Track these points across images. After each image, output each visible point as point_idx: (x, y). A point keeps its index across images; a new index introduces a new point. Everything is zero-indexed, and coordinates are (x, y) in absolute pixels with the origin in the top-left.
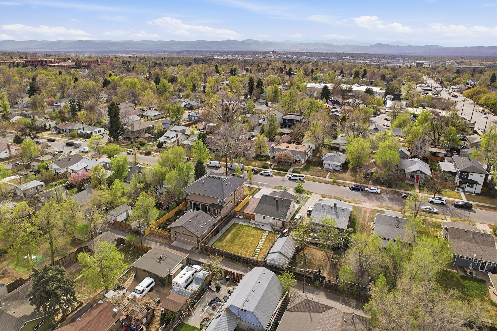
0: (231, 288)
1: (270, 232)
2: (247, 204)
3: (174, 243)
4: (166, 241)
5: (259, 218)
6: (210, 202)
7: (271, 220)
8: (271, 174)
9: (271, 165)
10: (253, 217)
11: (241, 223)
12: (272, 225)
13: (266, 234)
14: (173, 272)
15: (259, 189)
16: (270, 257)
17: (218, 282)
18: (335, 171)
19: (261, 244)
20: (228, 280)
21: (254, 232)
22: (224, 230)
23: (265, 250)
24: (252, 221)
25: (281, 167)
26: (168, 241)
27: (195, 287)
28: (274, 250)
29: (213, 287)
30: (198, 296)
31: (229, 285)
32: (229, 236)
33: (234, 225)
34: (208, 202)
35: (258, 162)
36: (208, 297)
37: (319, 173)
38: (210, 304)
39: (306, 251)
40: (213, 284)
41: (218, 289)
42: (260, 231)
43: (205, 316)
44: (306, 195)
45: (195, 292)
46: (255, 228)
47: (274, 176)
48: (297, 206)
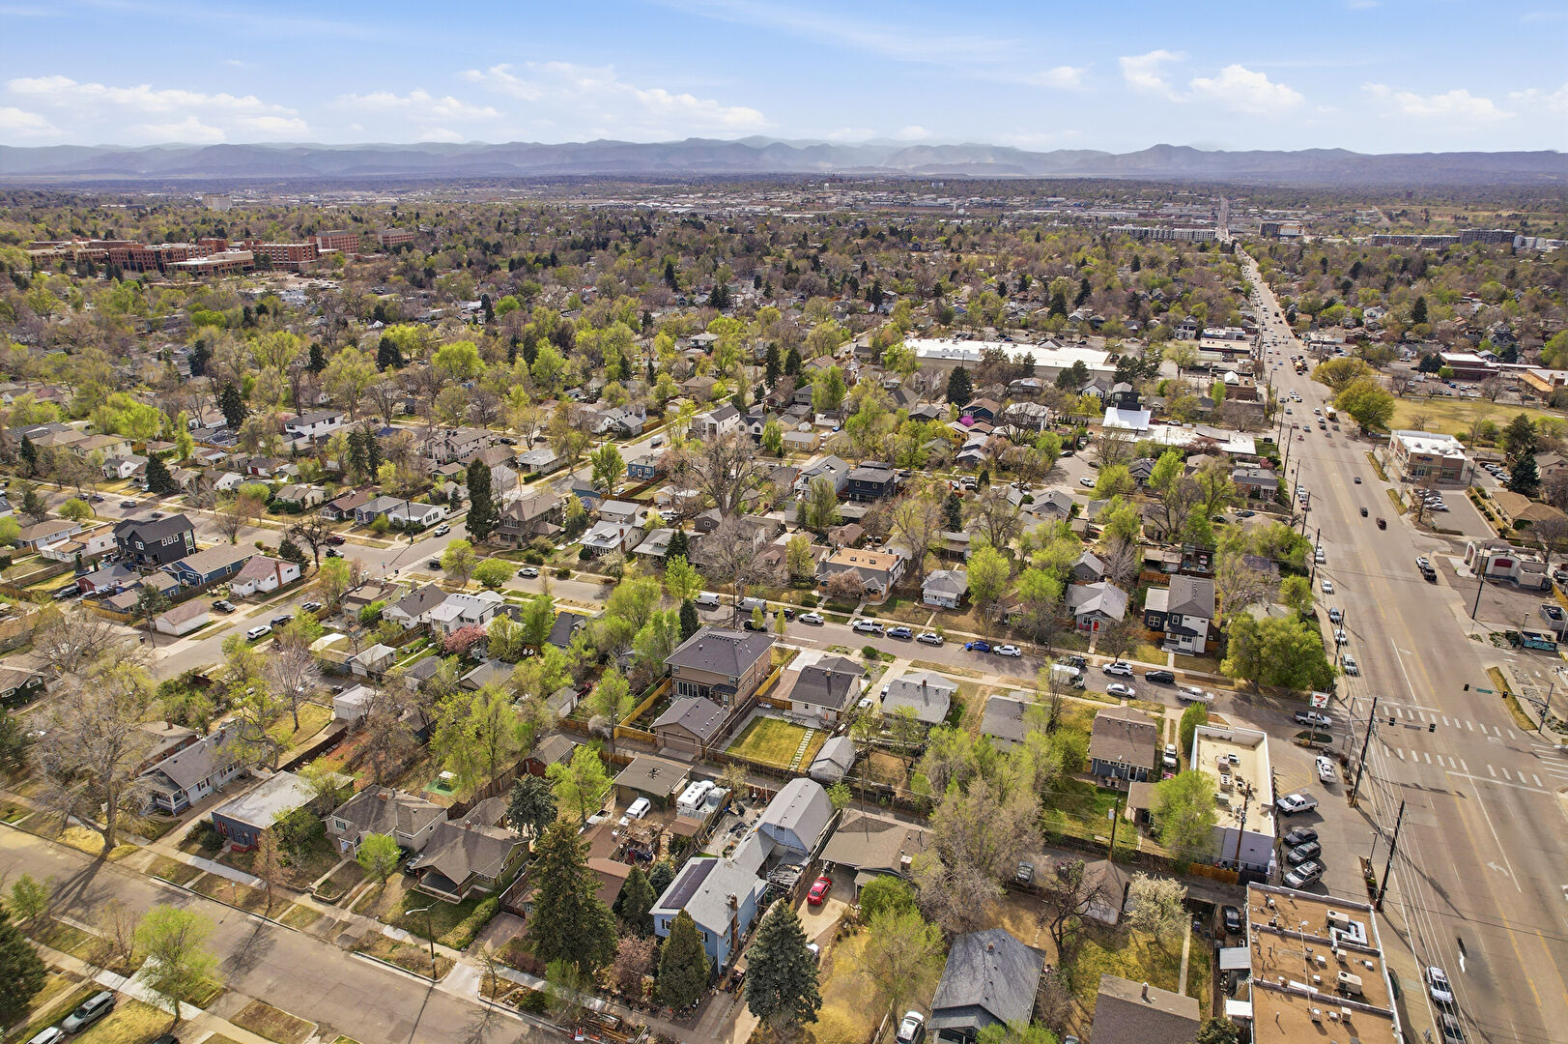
0: (759, 811)
1: (817, 730)
2: (777, 682)
3: (663, 751)
4: (650, 748)
5: (798, 707)
6: (714, 681)
7: (818, 710)
8: (820, 619)
9: (820, 599)
10: (789, 706)
11: (768, 716)
12: (821, 719)
13: (810, 733)
14: (676, 790)
15: (798, 652)
16: (814, 768)
17: (741, 803)
18: (946, 609)
19: (803, 748)
20: (754, 799)
21: (790, 730)
22: (741, 728)
23: (809, 759)
24: (786, 713)
25: (840, 604)
26: (653, 747)
27: (709, 809)
28: (821, 756)
29: (734, 808)
30: (716, 820)
31: (758, 807)
32: (750, 738)
33: (758, 719)
34: (711, 681)
35: (794, 592)
36: (729, 823)
37: (912, 616)
38: (732, 831)
39: (874, 759)
40: (733, 805)
41: (742, 812)
42: (799, 730)
43: (729, 843)
44: (883, 663)
45: (712, 815)
46: (791, 724)
47: (827, 624)
48: (864, 684)
